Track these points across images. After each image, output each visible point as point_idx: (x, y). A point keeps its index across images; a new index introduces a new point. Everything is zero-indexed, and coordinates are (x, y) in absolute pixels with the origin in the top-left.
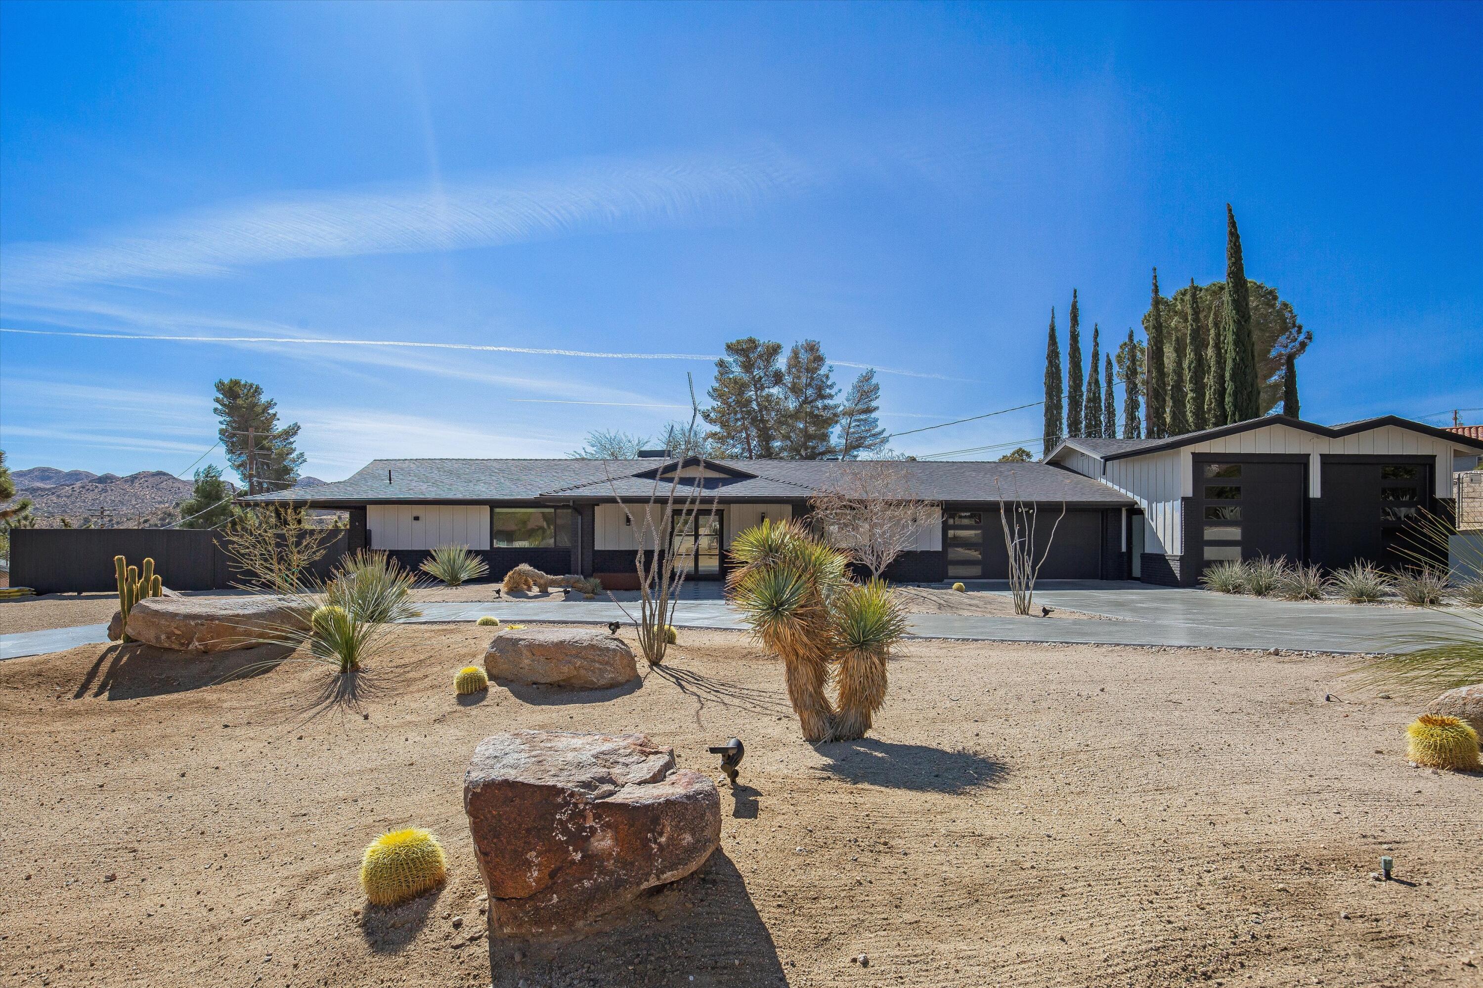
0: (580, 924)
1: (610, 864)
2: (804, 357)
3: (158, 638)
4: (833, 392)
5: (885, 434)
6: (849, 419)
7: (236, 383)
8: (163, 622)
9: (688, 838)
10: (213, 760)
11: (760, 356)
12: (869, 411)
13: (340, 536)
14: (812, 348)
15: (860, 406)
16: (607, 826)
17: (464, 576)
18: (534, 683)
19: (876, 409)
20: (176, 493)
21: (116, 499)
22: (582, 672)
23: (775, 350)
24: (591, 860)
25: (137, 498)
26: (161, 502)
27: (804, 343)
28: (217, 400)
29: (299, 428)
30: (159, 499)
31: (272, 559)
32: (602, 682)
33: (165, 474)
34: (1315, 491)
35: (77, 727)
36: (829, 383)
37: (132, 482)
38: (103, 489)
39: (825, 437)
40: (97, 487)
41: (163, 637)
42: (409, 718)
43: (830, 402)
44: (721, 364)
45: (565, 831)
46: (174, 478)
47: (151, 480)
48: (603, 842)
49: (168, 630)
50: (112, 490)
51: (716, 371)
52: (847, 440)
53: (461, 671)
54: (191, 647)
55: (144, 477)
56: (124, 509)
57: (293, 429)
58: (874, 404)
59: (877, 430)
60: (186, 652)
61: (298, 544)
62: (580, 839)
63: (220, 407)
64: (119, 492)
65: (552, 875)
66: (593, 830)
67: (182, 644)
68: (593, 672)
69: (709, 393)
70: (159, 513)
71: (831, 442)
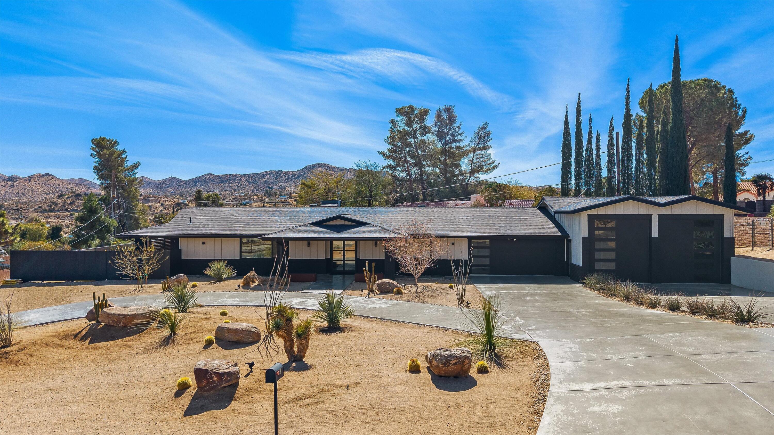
0: (211, 392)
1: (216, 382)
2: (445, 116)
3: (109, 322)
4: (462, 138)
5: (495, 163)
6: (473, 154)
7: (103, 139)
8: (111, 317)
9: (229, 378)
10: (137, 364)
11: (416, 116)
12: (485, 148)
13: (167, 258)
14: (449, 110)
15: (480, 146)
16: (216, 376)
17: (225, 276)
18: (229, 341)
19: (490, 147)
20: (57, 188)
21: (20, 192)
22: (243, 338)
23: (425, 112)
24: (213, 381)
25: (33, 191)
26: (48, 194)
27: (444, 107)
28: (92, 149)
29: (140, 164)
30: (47, 192)
31: (136, 270)
32: (249, 341)
33: (50, 175)
34: (655, 233)
35: (91, 353)
36: (460, 132)
37: (30, 181)
38: (11, 185)
39: (458, 166)
40: (7, 184)
41: (111, 322)
42: (190, 352)
43: (462, 145)
44: (393, 122)
45: (209, 377)
46: (56, 178)
47: (41, 179)
48: (215, 379)
49: (113, 319)
50: (17, 186)
51: (390, 126)
52: (471, 167)
53: (207, 338)
54: (120, 325)
55: (37, 177)
56: (25, 198)
57: (136, 165)
58: (488, 144)
59: (491, 161)
60: (118, 327)
61: (147, 263)
62: (211, 378)
63: (94, 152)
64: (21, 187)
65: (207, 384)
66: (213, 377)
67: (117, 324)
68: (246, 338)
69: (385, 140)
70: (48, 202)
71: (462, 168)
